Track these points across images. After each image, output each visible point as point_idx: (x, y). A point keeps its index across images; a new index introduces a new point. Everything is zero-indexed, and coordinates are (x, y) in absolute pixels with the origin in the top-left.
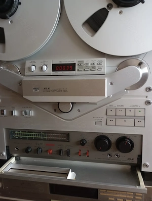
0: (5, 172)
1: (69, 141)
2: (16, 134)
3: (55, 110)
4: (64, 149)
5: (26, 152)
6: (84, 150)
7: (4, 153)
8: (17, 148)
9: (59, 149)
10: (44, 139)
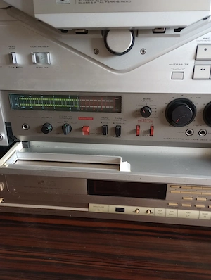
0: (10, 165)
1: (120, 112)
2: (21, 102)
3: (96, 52)
4: (111, 126)
5: (44, 131)
6: (145, 125)
7: (4, 136)
8: (26, 127)
9: (101, 125)
10: (75, 110)
